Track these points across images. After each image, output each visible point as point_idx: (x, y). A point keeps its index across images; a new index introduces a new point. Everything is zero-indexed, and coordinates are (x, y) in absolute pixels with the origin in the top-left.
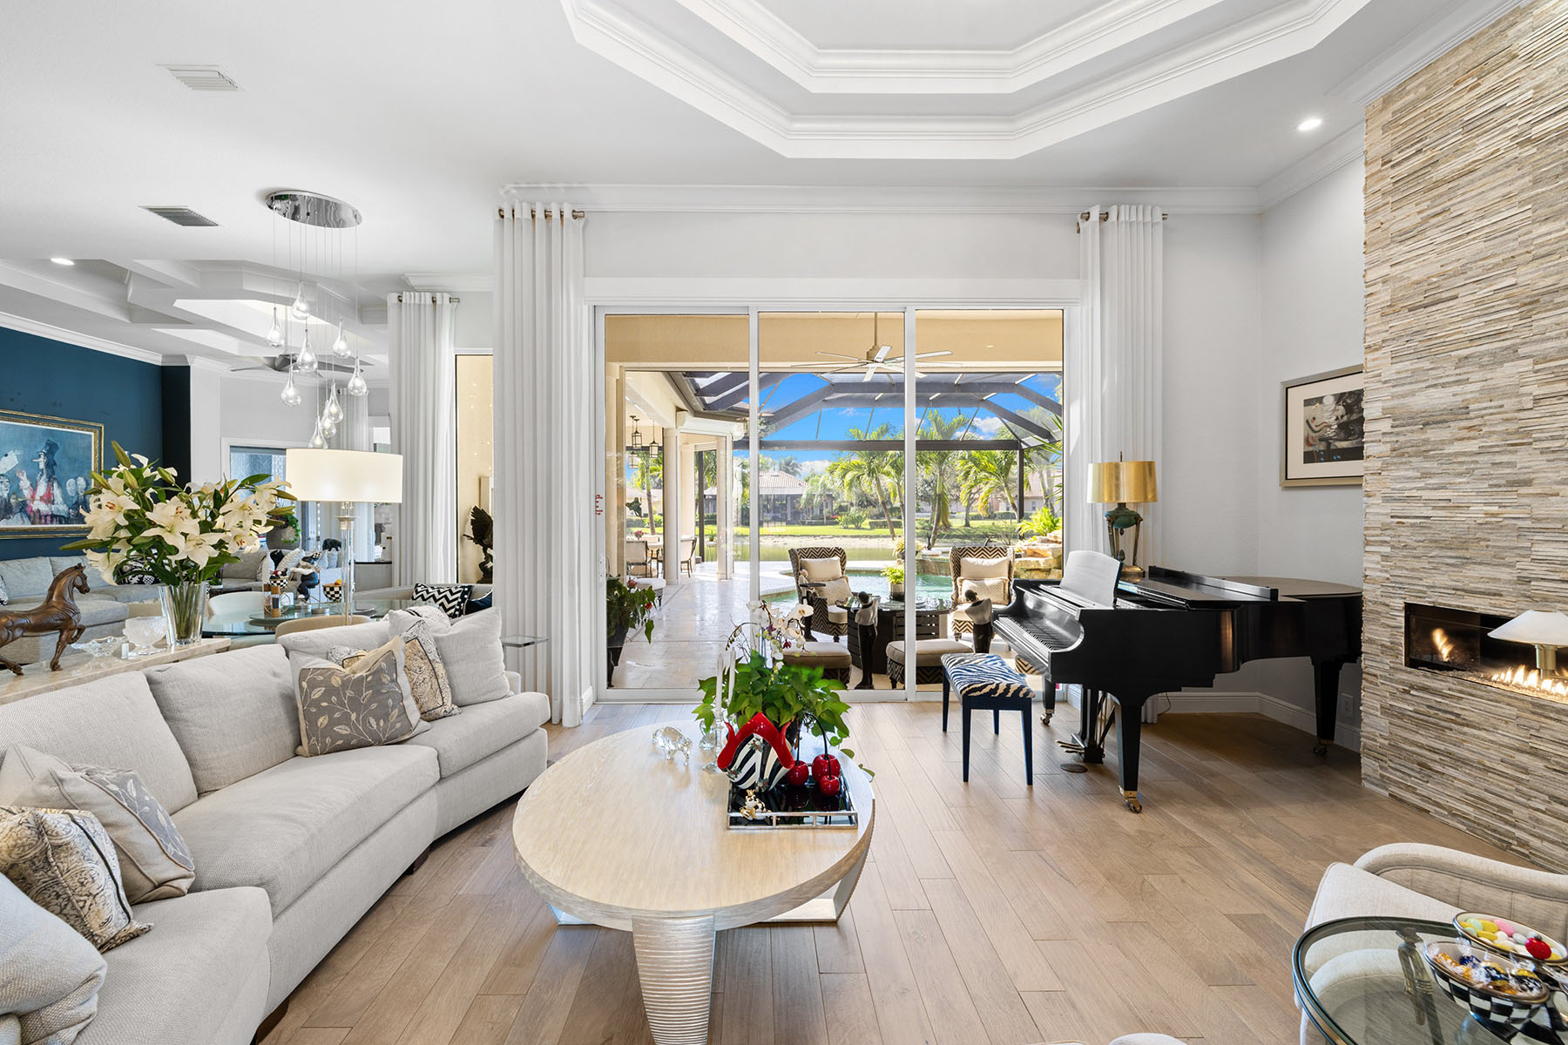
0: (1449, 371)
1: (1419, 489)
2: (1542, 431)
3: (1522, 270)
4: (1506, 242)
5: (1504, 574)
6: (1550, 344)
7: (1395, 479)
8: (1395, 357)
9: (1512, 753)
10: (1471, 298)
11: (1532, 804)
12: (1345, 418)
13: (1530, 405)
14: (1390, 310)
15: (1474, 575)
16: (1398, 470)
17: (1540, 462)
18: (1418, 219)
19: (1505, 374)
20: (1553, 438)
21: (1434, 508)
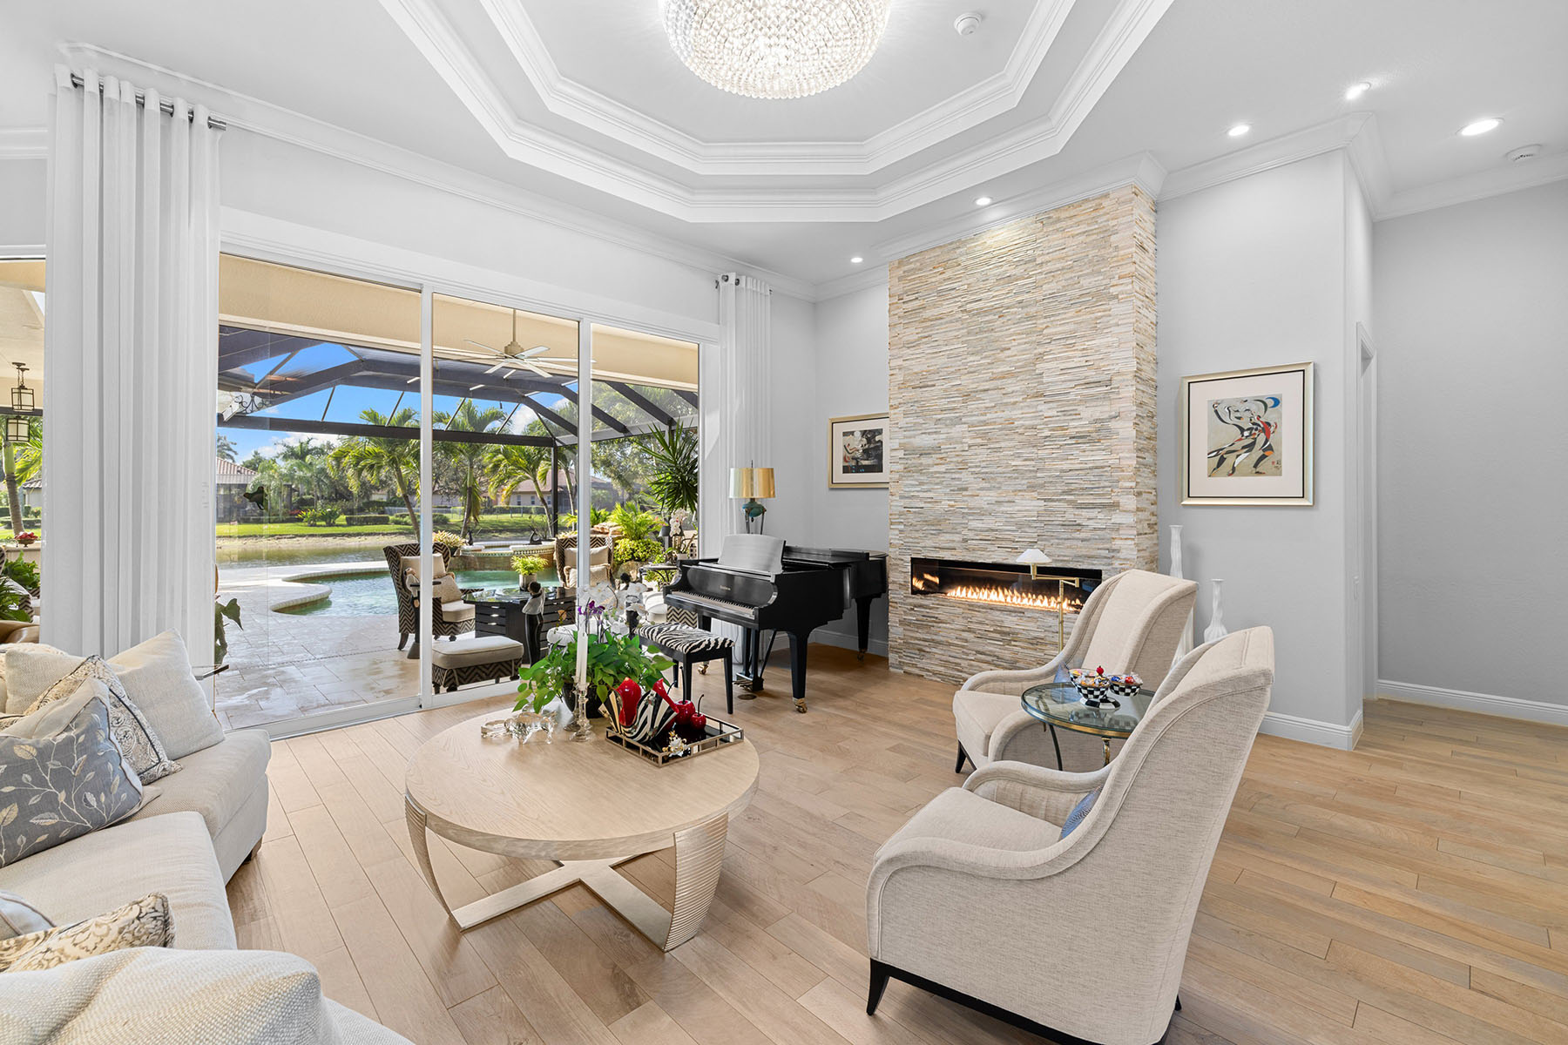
0: (931, 426)
1: (918, 491)
2: (971, 462)
3: (963, 377)
4: (956, 361)
5: (957, 538)
6: (974, 418)
7: (906, 486)
8: (906, 414)
9: (958, 632)
10: (942, 387)
11: (969, 658)
12: (867, 446)
13: (967, 449)
14: (903, 386)
15: (944, 540)
16: (907, 480)
17: (971, 478)
18: (916, 337)
19: (957, 431)
20: (976, 467)
21: (925, 502)
